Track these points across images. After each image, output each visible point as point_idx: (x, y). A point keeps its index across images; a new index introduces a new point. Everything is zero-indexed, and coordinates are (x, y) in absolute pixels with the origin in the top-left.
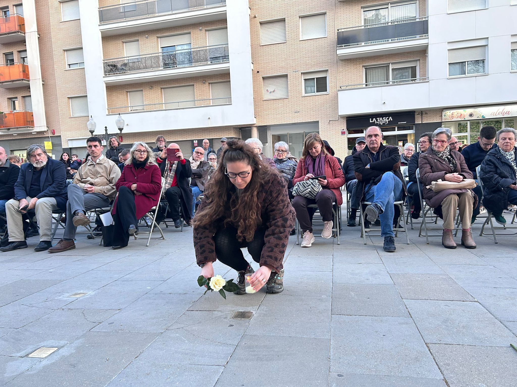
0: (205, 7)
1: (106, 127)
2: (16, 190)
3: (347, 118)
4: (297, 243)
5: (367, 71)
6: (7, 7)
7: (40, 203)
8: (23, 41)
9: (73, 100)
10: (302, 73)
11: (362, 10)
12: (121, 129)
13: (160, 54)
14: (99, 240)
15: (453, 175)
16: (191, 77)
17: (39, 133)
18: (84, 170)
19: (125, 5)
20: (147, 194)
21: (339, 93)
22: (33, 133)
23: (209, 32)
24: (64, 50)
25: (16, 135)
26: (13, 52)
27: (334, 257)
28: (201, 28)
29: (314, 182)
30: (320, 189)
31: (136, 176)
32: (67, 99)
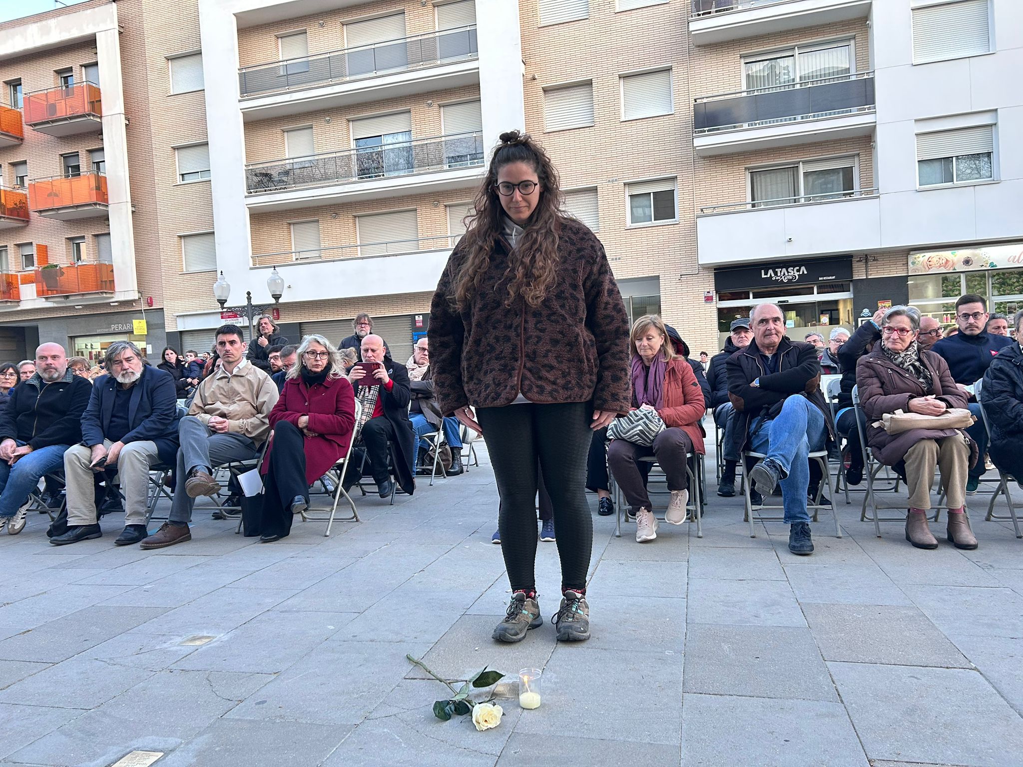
0: (439, 62)
1: (249, 293)
2: (85, 426)
3: (715, 269)
4: (618, 534)
5: (755, 178)
6: (70, 69)
7: (128, 453)
8: (97, 131)
9: (189, 240)
10: (625, 184)
11: (743, 61)
12: (277, 297)
13: (352, 152)
14: (235, 522)
15: (927, 400)
16: (411, 195)
17: (122, 303)
18: (210, 388)
19: (289, 62)
20: (327, 434)
21: (700, 221)
22: (112, 304)
23: (447, 109)
24: (174, 148)
25: (80, 307)
26: (78, 152)
27: (691, 564)
28: (430, 102)
29: (649, 413)
30: (661, 427)
31: (307, 400)
32: (176, 239)
